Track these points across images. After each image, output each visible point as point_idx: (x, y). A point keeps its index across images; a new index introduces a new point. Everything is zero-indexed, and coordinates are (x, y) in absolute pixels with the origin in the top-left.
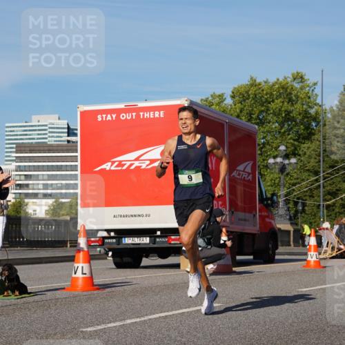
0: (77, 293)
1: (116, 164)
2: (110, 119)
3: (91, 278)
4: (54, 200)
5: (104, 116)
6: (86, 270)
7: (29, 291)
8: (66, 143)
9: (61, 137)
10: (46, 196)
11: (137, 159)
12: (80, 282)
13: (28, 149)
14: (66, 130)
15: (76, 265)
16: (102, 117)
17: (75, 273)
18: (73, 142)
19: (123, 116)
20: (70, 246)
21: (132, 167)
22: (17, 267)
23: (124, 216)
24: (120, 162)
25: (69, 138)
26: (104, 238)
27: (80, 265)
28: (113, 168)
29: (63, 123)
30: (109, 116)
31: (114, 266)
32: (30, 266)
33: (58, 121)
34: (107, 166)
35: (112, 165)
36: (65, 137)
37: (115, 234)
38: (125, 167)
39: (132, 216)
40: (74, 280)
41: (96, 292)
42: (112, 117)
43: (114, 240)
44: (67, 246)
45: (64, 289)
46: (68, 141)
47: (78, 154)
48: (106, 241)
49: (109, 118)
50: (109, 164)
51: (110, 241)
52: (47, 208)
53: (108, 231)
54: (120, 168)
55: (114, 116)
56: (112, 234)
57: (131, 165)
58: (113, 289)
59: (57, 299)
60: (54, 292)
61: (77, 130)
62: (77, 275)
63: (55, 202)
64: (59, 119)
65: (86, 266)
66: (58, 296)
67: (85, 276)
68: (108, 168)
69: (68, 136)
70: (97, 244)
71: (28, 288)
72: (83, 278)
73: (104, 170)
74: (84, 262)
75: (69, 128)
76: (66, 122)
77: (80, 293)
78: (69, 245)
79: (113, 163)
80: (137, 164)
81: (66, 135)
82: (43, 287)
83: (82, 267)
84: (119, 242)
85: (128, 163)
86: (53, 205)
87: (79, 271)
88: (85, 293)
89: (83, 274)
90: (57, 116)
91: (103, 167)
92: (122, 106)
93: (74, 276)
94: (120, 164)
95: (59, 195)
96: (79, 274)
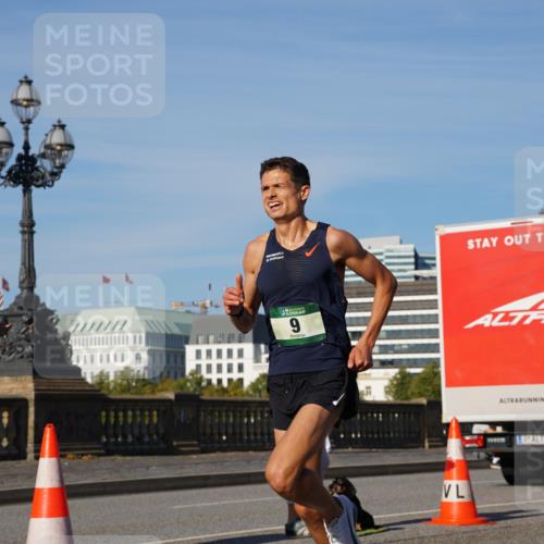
0: (450, 528)
1: (501, 316)
2: (488, 245)
3: (472, 503)
4: (397, 370)
5: (478, 241)
6: (464, 491)
7: (377, 523)
8: (413, 280)
9: (405, 271)
10: (384, 364)
11: (535, 308)
12: (455, 511)
13: (354, 291)
14: (413, 260)
15: (447, 483)
16: (475, 244)
17: (446, 496)
18: (424, 278)
19: (509, 241)
20: (430, 447)
21: (527, 322)
22: (352, 481)
23: (517, 401)
24: (507, 313)
25: (418, 273)
26: (486, 436)
27: (454, 483)
28: (495, 323)
29: (408, 249)
30: (486, 240)
31: (504, 481)
32: (371, 479)
33: (399, 247)
34: (486, 321)
35: (493, 318)
36: (411, 271)
37: (504, 429)
38: (515, 322)
39: (530, 400)
40: (446, 507)
41: (481, 527)
42: (491, 242)
43: (503, 440)
44: (424, 447)
45: (429, 520)
46: (417, 278)
47: (439, 297)
48: (490, 440)
49: (486, 243)
50: (489, 317)
51: (495, 440)
52: (387, 383)
53: (493, 424)
54: (506, 324)
55: (494, 240)
56: (499, 429)
57: (525, 318)
58: (509, 522)
59: (423, 538)
60: (414, 525)
61: (434, 259)
62: (449, 499)
63: (400, 373)
64: (401, 242)
65: (463, 484)
66: (422, 533)
67: (461, 500)
68: (487, 324)
69: (416, 269)
70: (475, 445)
71: (374, 517)
72: (460, 503)
73: (481, 326)
74: (459, 478)
75: (416, 256)
76: (412, 247)
77: (458, 529)
78: (427, 444)
79: (495, 315)
80: (534, 316)
81: (413, 267)
82: (395, 516)
83: (457, 487)
84: (511, 443)
85: (520, 316)
86: (395, 378)
87: (453, 492)
88: (464, 529)
89: (459, 497)
90: (397, 238)
91: (479, 321)
92: (506, 224)
93: (444, 499)
94: (507, 317)
95: (404, 363)
96: (452, 498)
